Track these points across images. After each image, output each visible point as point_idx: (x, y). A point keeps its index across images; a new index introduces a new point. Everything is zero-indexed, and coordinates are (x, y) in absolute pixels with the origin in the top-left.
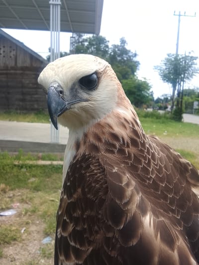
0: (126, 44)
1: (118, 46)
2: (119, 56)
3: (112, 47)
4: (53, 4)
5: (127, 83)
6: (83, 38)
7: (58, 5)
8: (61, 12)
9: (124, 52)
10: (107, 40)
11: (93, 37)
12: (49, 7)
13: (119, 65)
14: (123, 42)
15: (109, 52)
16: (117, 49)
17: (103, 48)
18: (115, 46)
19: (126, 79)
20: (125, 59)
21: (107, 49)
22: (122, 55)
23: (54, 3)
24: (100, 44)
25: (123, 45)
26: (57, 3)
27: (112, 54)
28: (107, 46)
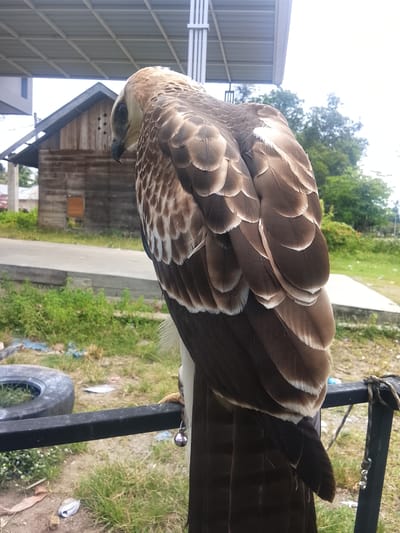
0: (339, 105)
1: (323, 108)
2: (324, 129)
3: (311, 112)
4: (194, 29)
5: (338, 182)
6: (250, 96)
7: (202, 29)
8: (208, 44)
9: (335, 120)
10: (300, 98)
11: (273, 93)
12: (187, 37)
13: (324, 147)
14: (334, 101)
15: (304, 123)
16: (319, 115)
17: (292, 114)
18: (317, 110)
19: (337, 174)
20: (337, 134)
21: (299, 116)
22: (331, 128)
23: (197, 26)
24: (285, 106)
25: (333, 107)
26: (201, 26)
27: (310, 125)
28: (300, 111)
